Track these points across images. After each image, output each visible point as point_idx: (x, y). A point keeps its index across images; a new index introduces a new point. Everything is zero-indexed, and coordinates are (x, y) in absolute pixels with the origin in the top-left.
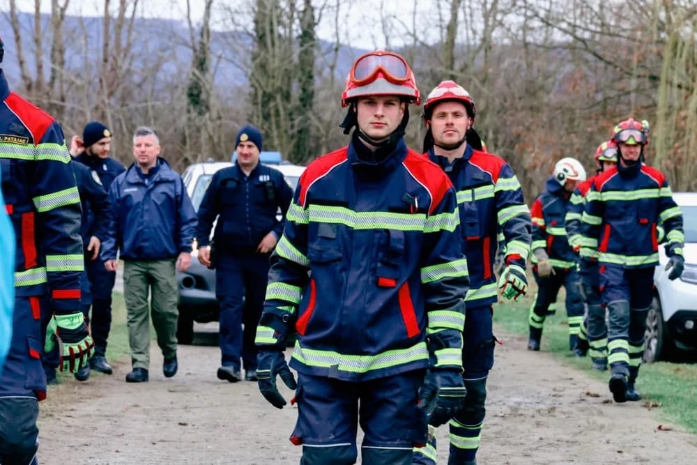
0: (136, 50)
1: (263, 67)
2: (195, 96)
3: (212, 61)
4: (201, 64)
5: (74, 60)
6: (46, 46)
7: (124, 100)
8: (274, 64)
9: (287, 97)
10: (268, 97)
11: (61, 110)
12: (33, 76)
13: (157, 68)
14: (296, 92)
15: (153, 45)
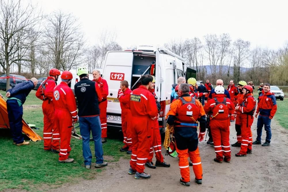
0: (222, 71)
1: (234, 72)
2: (228, 75)
3: (230, 72)
4: (229, 72)
5: (216, 72)
6: (214, 71)
7: (221, 75)
8: (236, 72)
9: (237, 75)
10: (235, 75)
11: (215, 77)
12: (213, 73)
13: (224, 72)
14: (238, 74)
15: (224, 70)
